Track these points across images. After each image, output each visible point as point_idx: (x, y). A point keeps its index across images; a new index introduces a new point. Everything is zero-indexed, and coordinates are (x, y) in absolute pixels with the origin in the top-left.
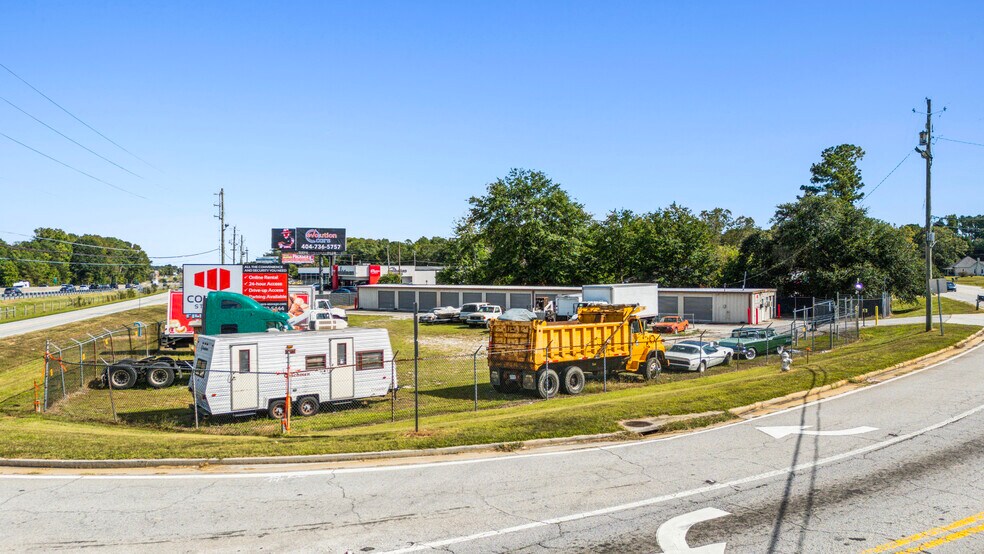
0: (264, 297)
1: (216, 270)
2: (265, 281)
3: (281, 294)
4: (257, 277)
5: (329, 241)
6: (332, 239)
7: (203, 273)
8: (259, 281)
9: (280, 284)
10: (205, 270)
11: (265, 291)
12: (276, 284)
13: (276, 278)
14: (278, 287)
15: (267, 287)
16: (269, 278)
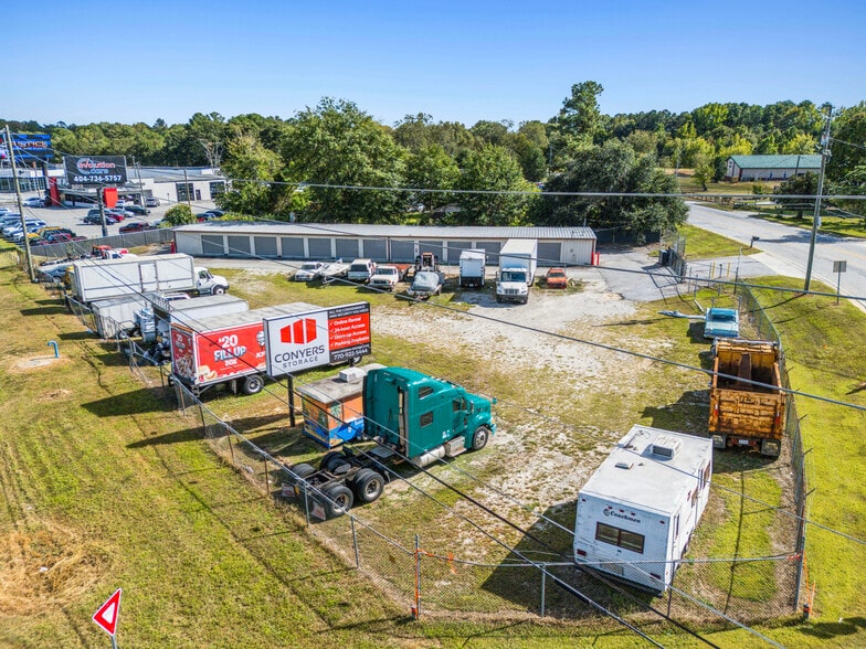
0: (349, 342)
1: (301, 322)
2: (350, 324)
3: (364, 335)
4: (342, 322)
5: (106, 171)
6: (109, 169)
7: (289, 326)
8: (343, 326)
9: (363, 325)
10: (290, 322)
11: (350, 335)
12: (360, 326)
13: (359, 319)
14: (361, 329)
15: (351, 331)
16: (352, 321)
